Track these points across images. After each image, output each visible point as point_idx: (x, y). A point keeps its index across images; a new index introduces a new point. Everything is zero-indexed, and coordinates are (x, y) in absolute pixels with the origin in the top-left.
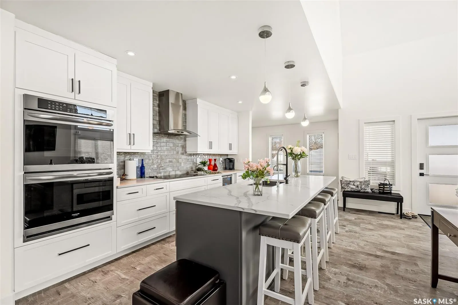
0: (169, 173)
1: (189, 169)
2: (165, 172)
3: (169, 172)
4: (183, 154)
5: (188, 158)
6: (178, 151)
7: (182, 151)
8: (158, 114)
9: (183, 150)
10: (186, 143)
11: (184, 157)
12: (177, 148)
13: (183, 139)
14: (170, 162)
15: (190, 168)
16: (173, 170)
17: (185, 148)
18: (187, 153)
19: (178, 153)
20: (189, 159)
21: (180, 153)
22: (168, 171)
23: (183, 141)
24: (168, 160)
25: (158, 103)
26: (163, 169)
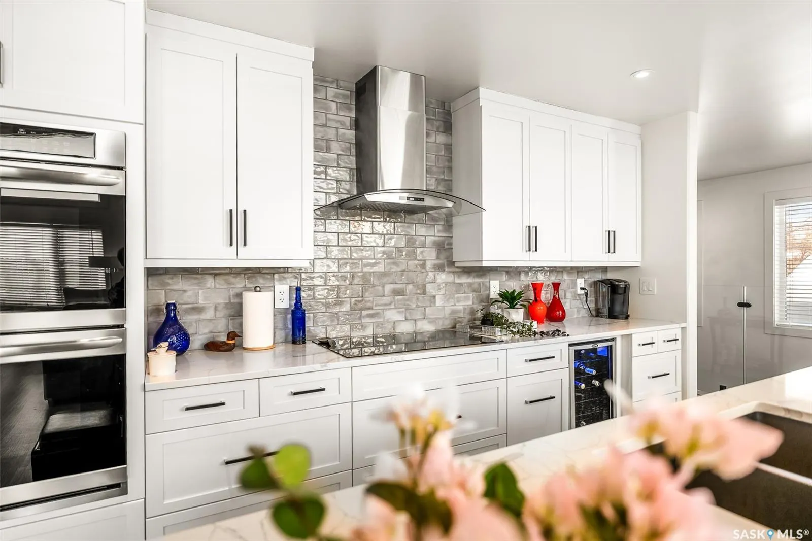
0: (394, 328)
1: (462, 315)
2: (378, 325)
3: (394, 323)
4: (439, 268)
5: (458, 281)
6: (425, 261)
7: (438, 258)
8: (353, 151)
9: (442, 256)
10: (451, 233)
11: (442, 277)
12: (419, 250)
13: (442, 223)
14: (397, 292)
15: (467, 311)
16: (406, 320)
17: (449, 248)
18: (457, 265)
19: (423, 266)
20: (461, 284)
21: (429, 265)
22: (388, 322)
23: (440, 228)
24: (388, 288)
25: (353, 115)
26: (371, 316)
